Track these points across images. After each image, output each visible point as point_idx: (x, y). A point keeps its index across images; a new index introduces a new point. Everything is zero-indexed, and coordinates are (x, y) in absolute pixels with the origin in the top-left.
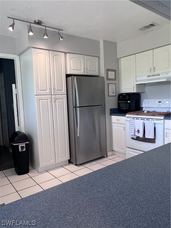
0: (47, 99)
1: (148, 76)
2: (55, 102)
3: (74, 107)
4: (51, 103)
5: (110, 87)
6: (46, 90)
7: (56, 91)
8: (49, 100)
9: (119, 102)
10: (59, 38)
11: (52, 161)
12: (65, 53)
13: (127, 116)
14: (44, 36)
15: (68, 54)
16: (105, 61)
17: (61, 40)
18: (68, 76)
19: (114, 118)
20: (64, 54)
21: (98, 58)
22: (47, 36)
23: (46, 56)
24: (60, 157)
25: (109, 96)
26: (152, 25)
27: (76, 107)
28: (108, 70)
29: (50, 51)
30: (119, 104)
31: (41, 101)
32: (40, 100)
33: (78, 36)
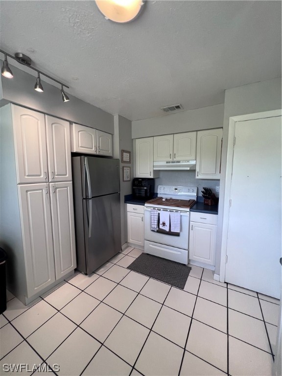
0: (42, 189)
1: (167, 162)
2: (55, 192)
3: (84, 199)
4: (48, 194)
5: (124, 170)
6: (40, 175)
7: (56, 176)
8: (44, 190)
9: (134, 188)
10: (63, 97)
11: (49, 280)
12: (71, 123)
13: (146, 205)
14: (36, 87)
15: (74, 124)
16: (120, 140)
17: (66, 101)
18: (74, 155)
19: (130, 207)
20: (68, 123)
21: (111, 135)
22: (41, 88)
23: (39, 122)
24: (62, 269)
25: (123, 181)
26: (178, 107)
27: (87, 199)
28: (123, 151)
29: (46, 116)
30: (133, 190)
31: (29, 192)
32: (27, 191)
33: (88, 102)
